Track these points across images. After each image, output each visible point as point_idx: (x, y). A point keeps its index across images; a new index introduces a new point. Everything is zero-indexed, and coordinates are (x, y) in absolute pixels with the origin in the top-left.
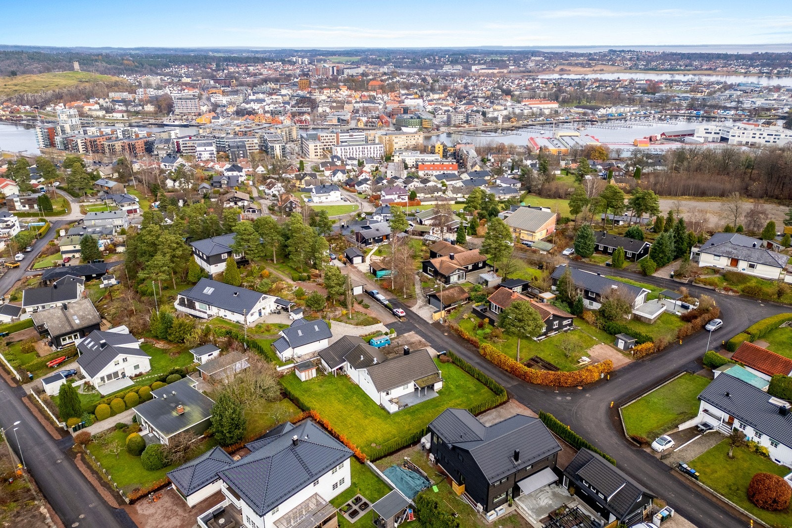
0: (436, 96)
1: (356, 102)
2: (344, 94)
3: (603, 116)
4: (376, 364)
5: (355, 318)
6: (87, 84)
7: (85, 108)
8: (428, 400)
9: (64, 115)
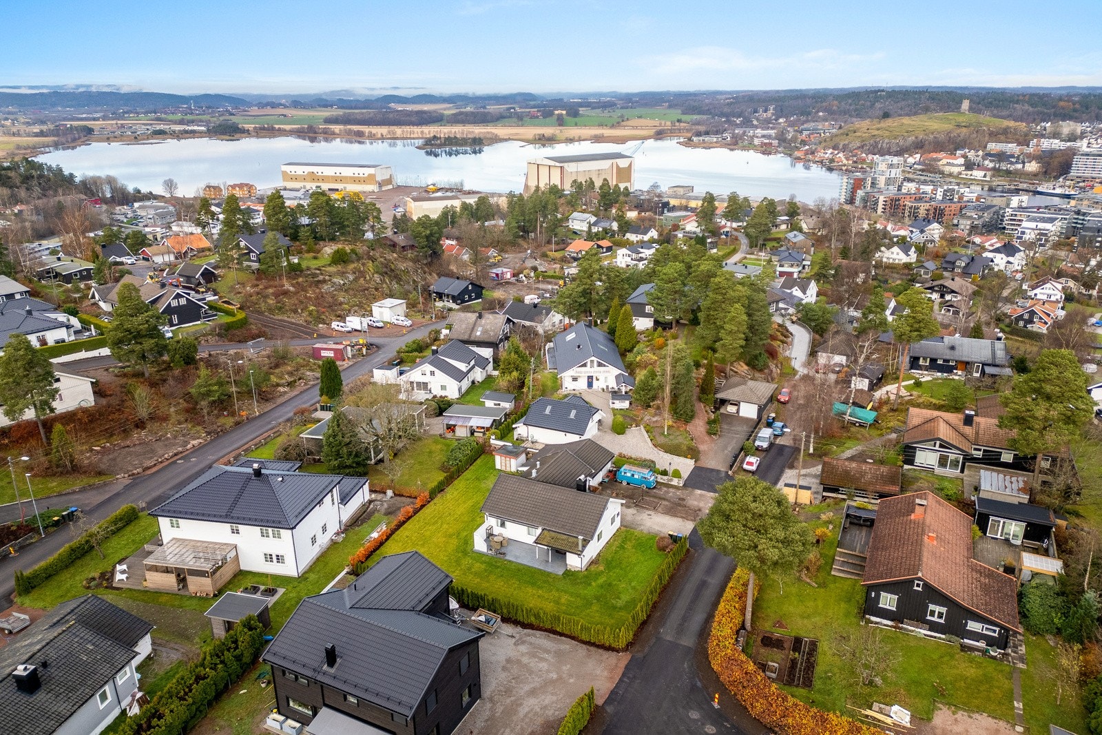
5: (670, 437)
6: (964, 130)
7: (941, 163)
8: (539, 569)
9: (884, 164)
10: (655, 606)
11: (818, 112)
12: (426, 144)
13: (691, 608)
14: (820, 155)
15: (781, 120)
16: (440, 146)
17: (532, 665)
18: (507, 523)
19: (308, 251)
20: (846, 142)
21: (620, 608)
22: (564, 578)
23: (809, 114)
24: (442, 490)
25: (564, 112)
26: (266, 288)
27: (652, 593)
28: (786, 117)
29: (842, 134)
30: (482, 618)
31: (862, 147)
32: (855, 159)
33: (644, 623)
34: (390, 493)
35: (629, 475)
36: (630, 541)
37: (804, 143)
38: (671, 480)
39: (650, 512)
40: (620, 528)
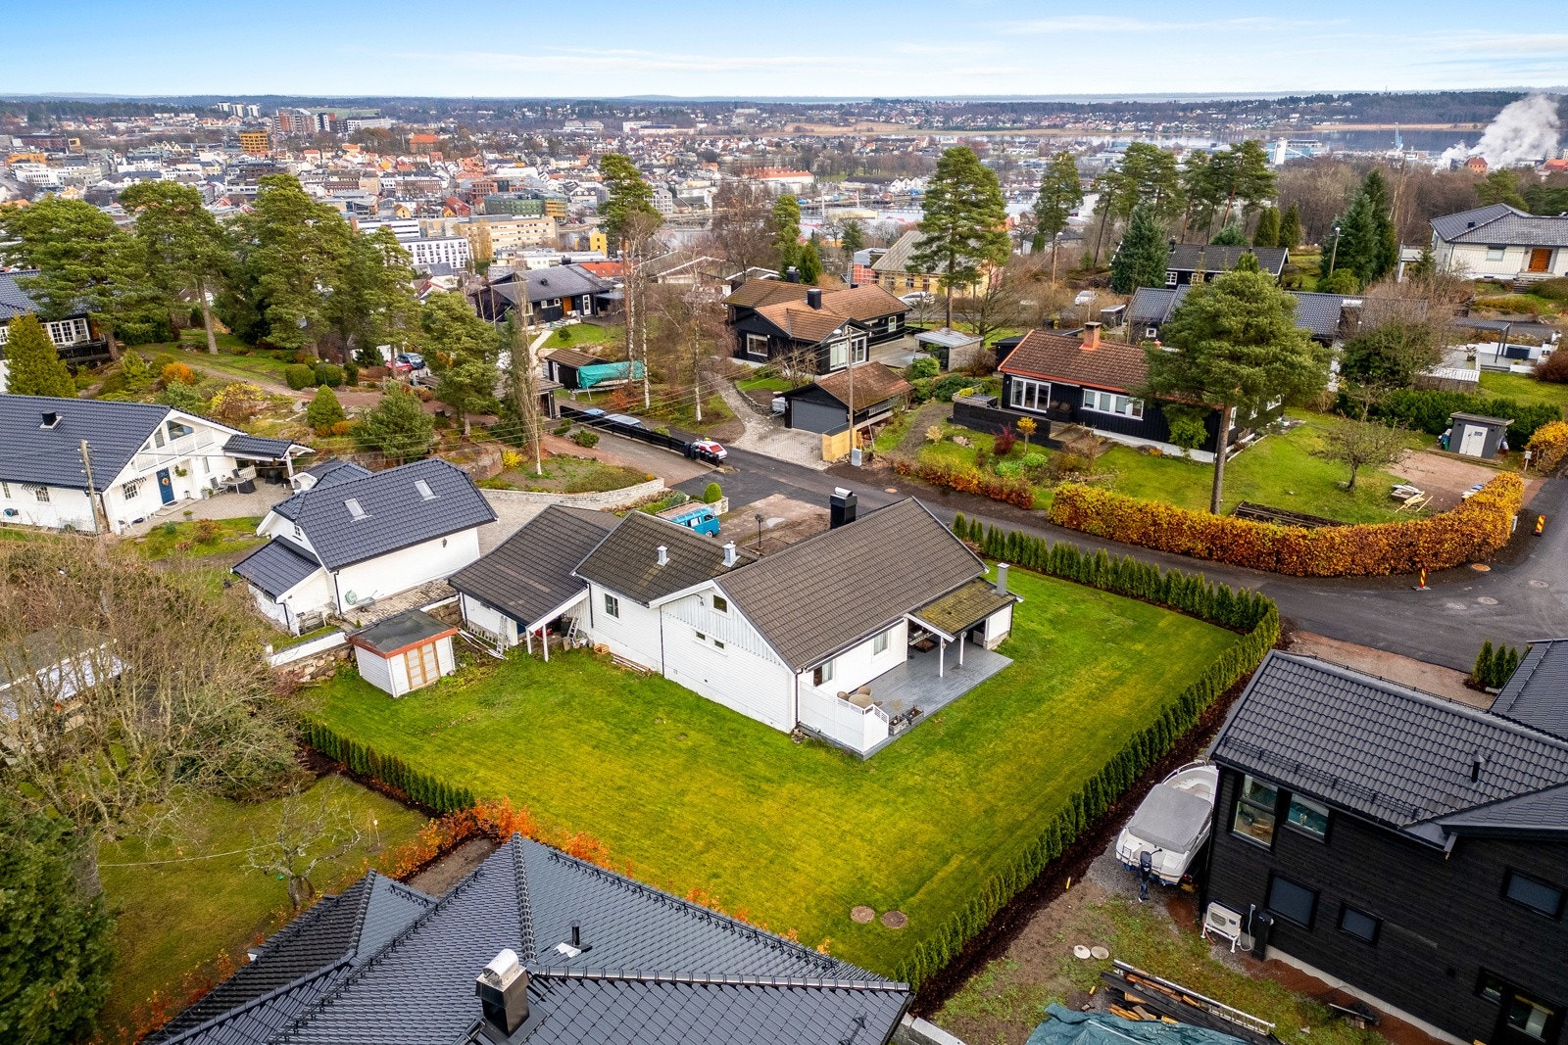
0: (564, 164)
1: (387, 175)
2: (356, 161)
3: (903, 193)
4: (738, 566)
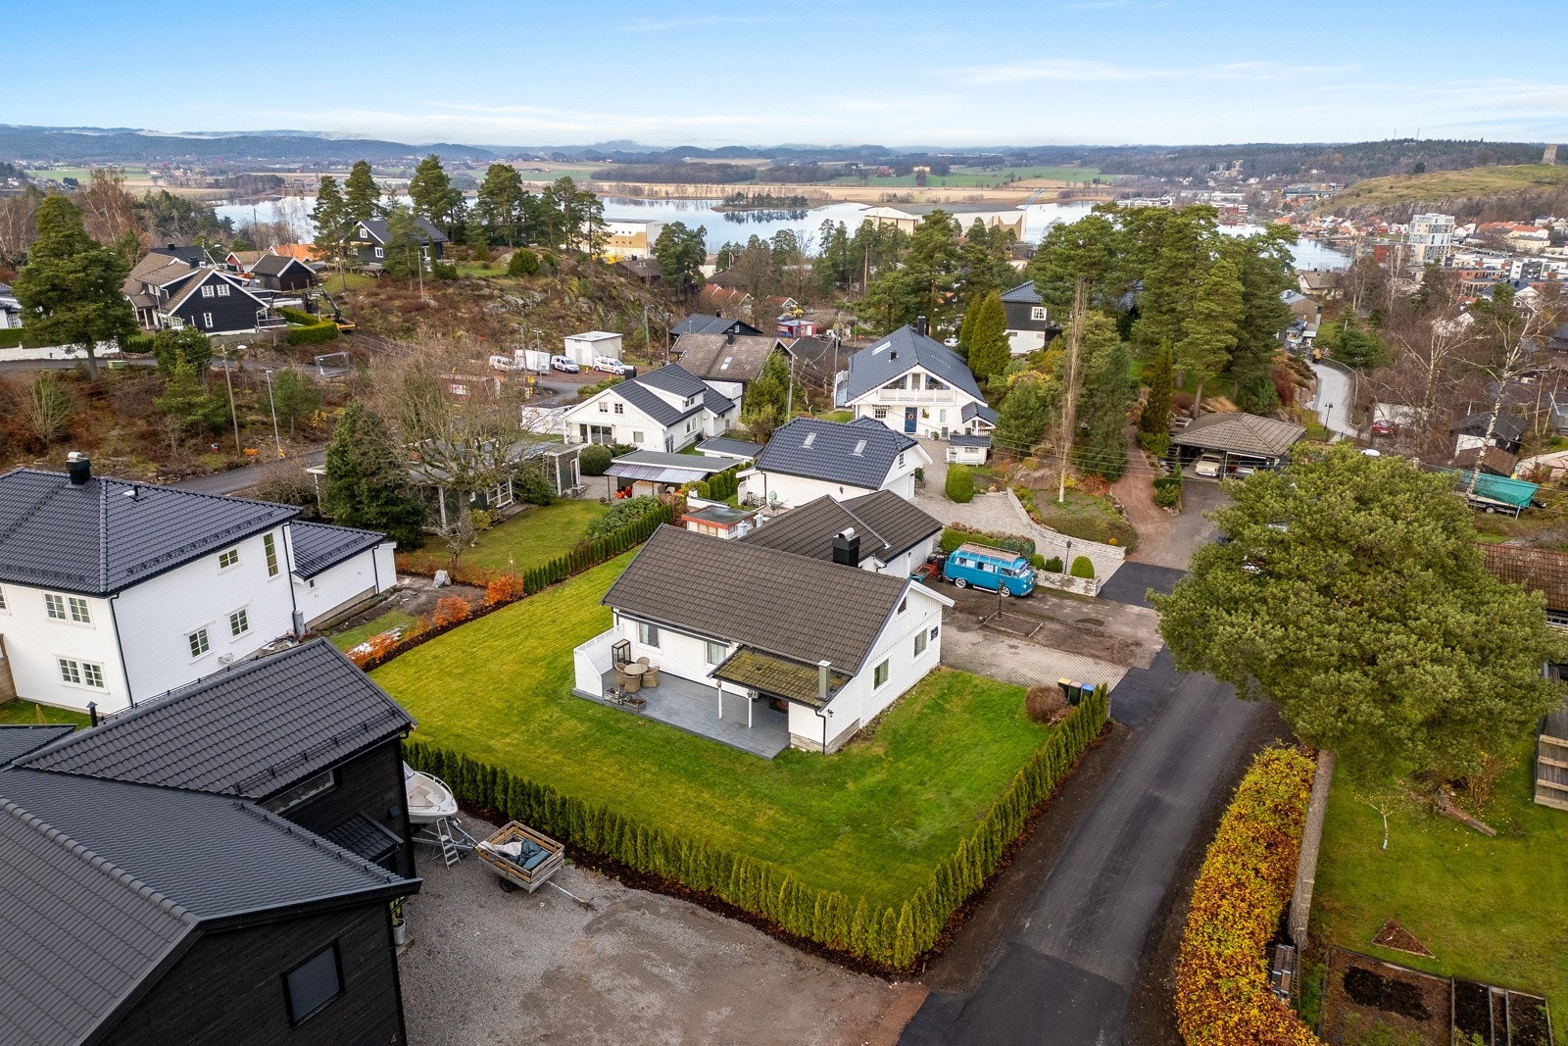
5: (1072, 508)
6: (1549, 189)
7: (1510, 235)
8: (718, 743)
9: (1423, 225)
10: (1012, 852)
11: (1310, 168)
12: (727, 205)
13: (1117, 866)
14: (1315, 223)
15: (1252, 181)
16: (745, 208)
17: (618, 996)
18: (664, 635)
19: (476, 259)
20: (1357, 206)
21: (913, 853)
22: (778, 766)
23: (1296, 171)
24: (558, 581)
25: (927, 169)
26: (390, 299)
27: (1003, 814)
28: (1260, 176)
29: (1350, 195)
30: (514, 849)
31: (1383, 212)
32: (1370, 229)
33: (977, 898)
34: (441, 576)
35: (971, 564)
36: (959, 694)
37: (1287, 208)
38: (1070, 582)
39: (1014, 642)
40: (938, 669)
